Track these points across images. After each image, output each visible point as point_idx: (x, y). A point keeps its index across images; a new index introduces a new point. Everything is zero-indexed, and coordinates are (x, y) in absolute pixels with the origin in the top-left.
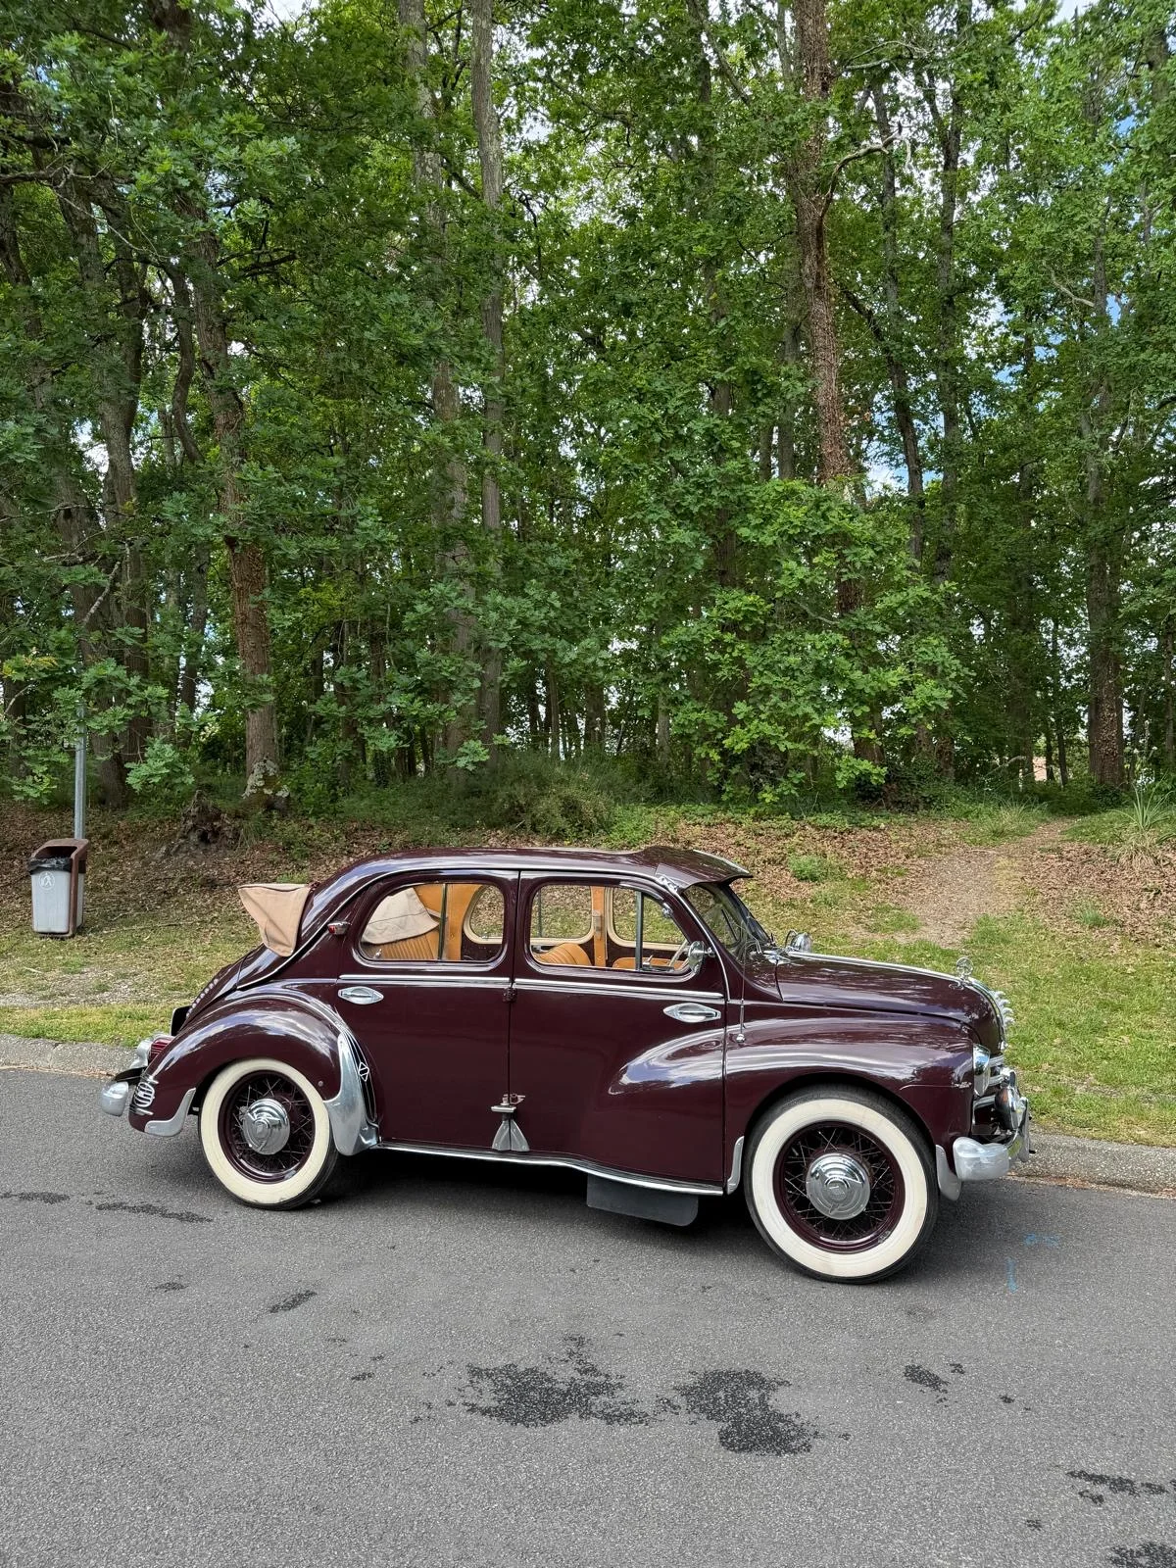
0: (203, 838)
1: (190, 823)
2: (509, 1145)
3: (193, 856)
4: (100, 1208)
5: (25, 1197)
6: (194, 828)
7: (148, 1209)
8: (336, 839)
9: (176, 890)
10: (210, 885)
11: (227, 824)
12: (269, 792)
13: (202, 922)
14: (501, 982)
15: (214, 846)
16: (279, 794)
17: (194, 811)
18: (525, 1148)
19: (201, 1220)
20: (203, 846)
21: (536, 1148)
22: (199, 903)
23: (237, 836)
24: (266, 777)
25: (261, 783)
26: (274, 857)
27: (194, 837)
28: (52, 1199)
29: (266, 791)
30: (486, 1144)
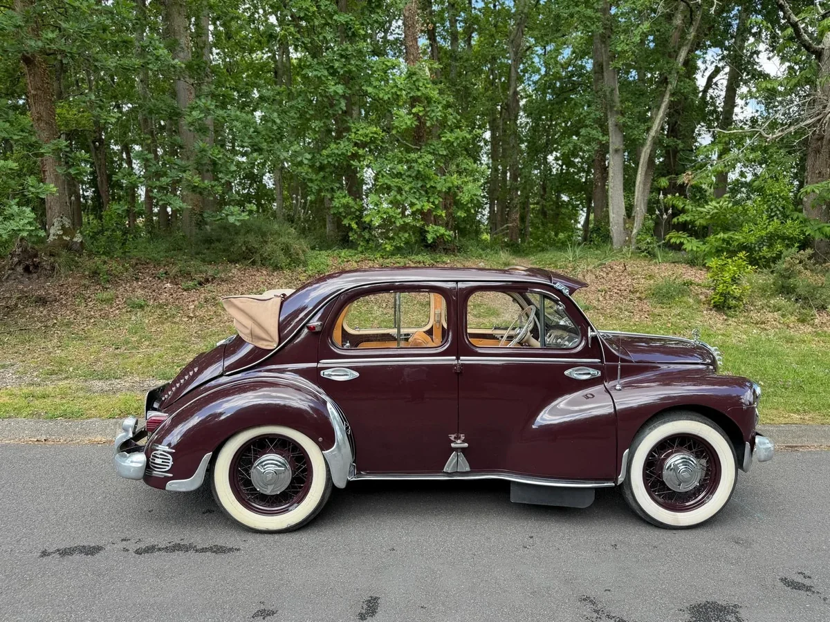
0: (27, 269)
1: (16, 259)
2: (456, 466)
3: (21, 282)
4: (138, 552)
5: (64, 553)
6: (19, 263)
7: (177, 548)
8: (127, 270)
9: (16, 305)
10: (42, 301)
11: (45, 260)
12: (68, 239)
13: (46, 326)
14: (450, 360)
15: (35, 276)
16: (75, 240)
17: (19, 251)
18: (468, 469)
19: (231, 550)
20: (26, 275)
21: (475, 468)
22: (38, 314)
23: (53, 268)
24: (63, 227)
25: (61, 232)
26: (87, 282)
27: (20, 269)
28: (93, 551)
29: (65, 238)
30: (439, 468)
